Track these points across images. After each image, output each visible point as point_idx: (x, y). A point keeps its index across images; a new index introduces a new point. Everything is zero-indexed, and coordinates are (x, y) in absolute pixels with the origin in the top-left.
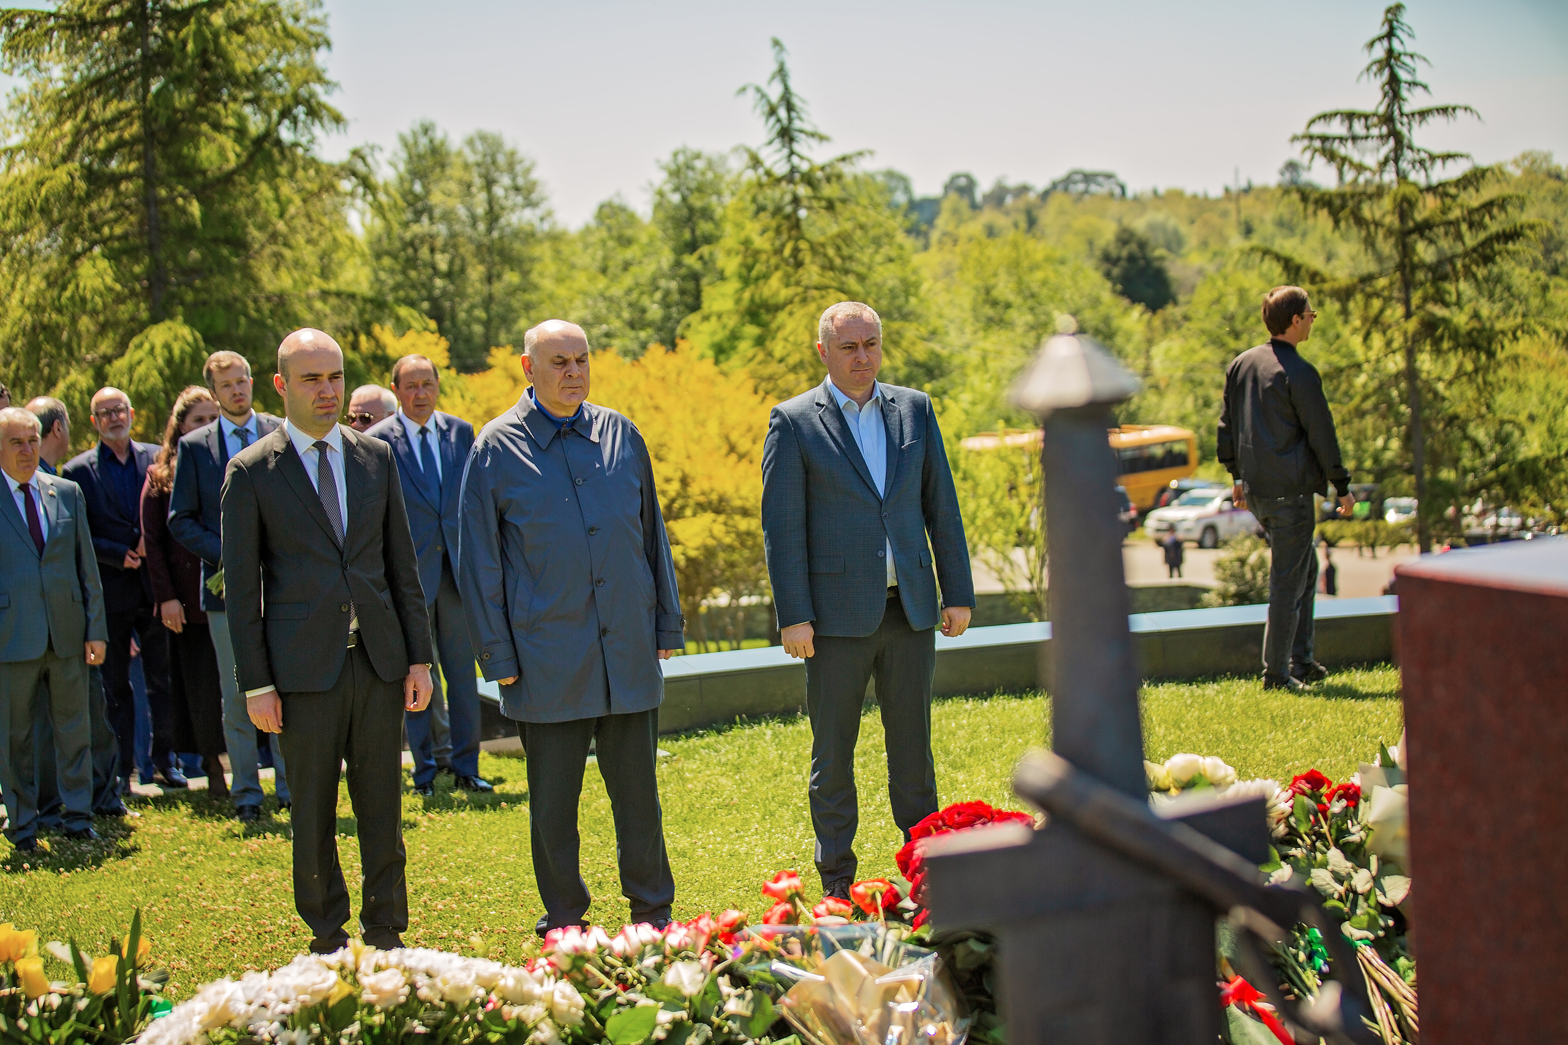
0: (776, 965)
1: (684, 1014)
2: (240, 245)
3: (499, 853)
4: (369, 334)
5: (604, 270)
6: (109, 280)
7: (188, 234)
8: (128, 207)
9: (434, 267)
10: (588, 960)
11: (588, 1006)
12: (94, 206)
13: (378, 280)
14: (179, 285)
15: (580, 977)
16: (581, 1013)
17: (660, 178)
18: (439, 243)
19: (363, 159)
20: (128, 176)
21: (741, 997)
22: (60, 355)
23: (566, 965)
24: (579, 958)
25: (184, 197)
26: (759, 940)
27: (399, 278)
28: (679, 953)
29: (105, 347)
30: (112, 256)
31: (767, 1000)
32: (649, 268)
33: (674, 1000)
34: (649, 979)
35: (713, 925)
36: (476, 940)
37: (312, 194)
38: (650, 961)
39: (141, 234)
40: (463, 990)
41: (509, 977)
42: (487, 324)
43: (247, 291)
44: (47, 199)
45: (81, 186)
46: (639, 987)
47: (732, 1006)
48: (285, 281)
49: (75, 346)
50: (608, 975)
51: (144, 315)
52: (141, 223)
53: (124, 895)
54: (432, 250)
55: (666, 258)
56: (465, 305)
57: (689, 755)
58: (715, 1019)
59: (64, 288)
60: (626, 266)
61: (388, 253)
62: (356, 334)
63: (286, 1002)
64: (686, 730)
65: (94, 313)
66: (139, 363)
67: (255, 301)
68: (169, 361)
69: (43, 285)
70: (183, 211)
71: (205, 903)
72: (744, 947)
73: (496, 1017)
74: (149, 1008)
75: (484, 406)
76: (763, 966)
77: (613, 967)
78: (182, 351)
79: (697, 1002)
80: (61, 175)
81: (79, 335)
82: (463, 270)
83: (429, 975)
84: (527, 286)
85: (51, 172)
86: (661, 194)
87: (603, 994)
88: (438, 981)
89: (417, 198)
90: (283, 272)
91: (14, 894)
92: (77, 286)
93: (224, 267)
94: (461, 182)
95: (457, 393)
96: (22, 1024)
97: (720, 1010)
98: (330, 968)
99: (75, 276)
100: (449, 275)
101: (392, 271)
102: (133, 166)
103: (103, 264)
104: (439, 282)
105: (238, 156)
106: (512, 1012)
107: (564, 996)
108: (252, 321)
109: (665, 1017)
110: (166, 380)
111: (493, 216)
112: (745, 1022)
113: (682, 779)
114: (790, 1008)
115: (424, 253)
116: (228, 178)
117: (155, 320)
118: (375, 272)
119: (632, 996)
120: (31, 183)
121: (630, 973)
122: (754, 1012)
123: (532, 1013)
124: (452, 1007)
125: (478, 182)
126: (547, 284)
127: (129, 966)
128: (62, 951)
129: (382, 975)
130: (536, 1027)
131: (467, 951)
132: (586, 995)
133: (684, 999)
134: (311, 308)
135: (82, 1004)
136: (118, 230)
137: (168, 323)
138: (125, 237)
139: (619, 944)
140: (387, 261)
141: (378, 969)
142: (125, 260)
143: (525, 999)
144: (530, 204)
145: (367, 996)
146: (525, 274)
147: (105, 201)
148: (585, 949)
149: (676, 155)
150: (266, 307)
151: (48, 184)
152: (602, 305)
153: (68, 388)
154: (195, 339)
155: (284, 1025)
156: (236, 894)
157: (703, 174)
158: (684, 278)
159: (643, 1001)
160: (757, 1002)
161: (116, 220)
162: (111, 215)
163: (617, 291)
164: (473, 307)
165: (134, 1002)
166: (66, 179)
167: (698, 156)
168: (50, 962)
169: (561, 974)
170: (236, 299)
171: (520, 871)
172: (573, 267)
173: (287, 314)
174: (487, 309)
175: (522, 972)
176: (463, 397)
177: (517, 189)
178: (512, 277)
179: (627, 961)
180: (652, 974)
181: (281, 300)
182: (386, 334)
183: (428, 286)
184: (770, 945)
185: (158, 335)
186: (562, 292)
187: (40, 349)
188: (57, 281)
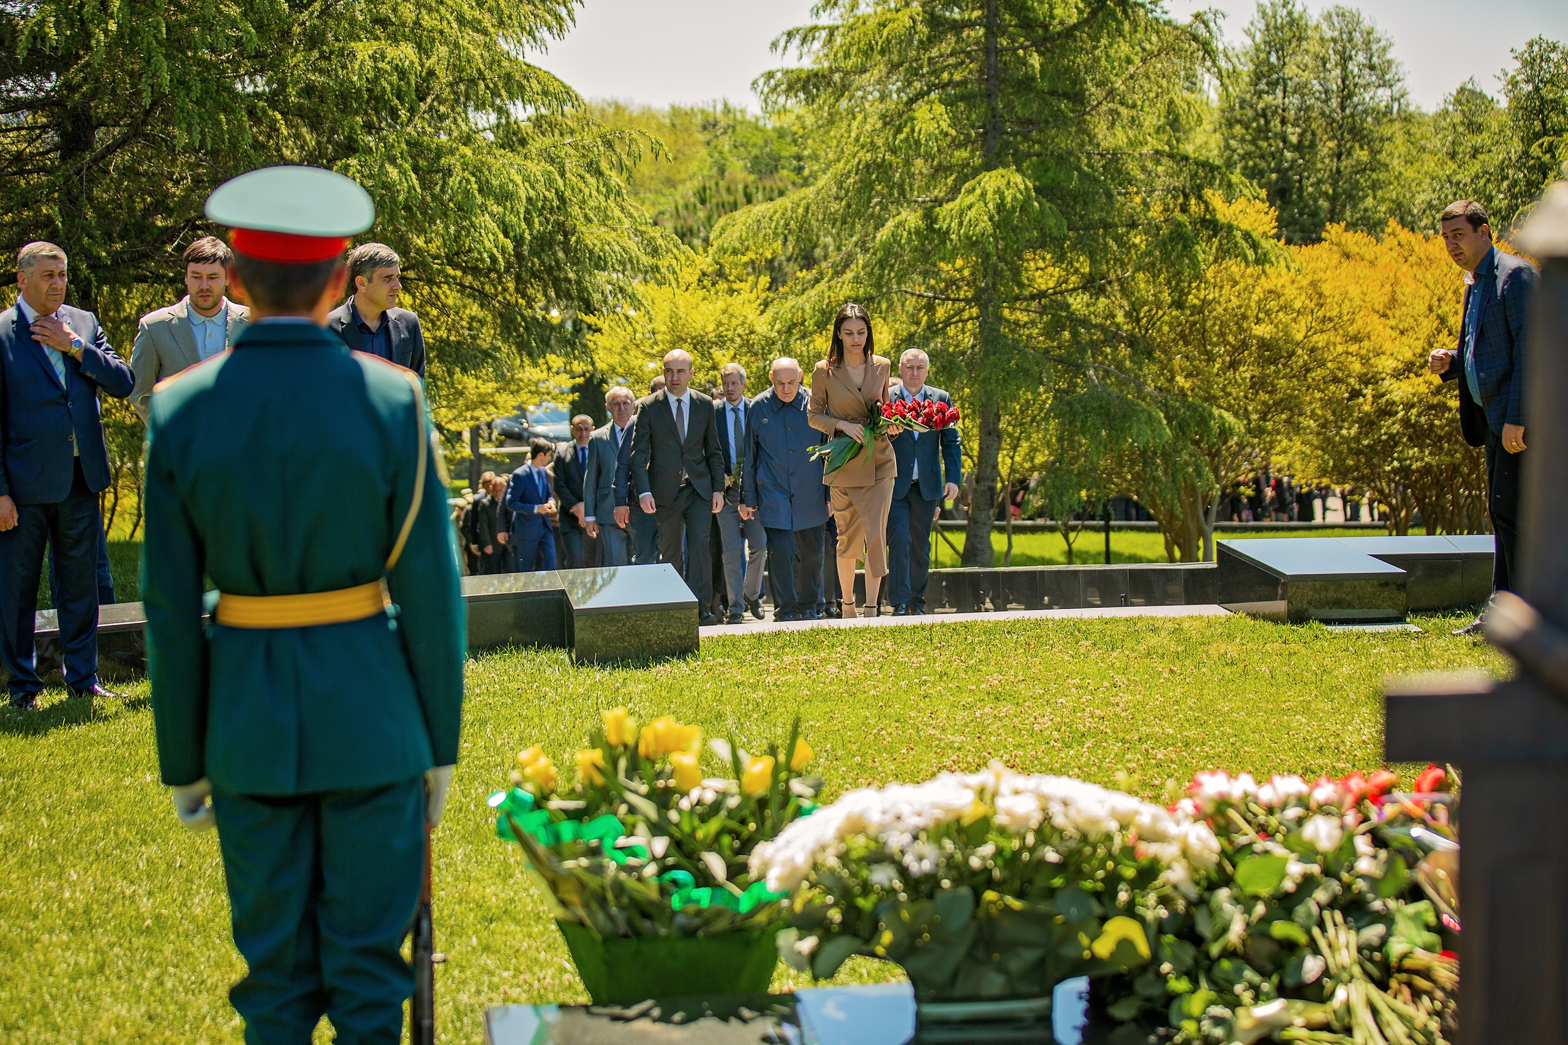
0: (1417, 831)
1: (1315, 869)
2: (1078, 98)
3: (1232, 710)
4: (1200, 197)
5: (1453, 156)
6: (944, 125)
7: (1026, 84)
8: (968, 54)
9: (1285, 140)
10: (1231, 805)
11: (1223, 853)
12: (934, 52)
13: (1227, 147)
14: (1015, 134)
15: (1222, 821)
16: (1215, 858)
17: (1514, 67)
18: (1291, 115)
19: (1206, 24)
20: (970, 24)
21: (1375, 857)
22: (891, 195)
23: (1209, 808)
24: (1223, 803)
25: (1025, 48)
26: (1409, 804)
27: (1250, 148)
28: (1323, 809)
29: (939, 192)
30: (949, 102)
31: (1400, 864)
32: (1497, 157)
33: (1308, 853)
34: (1289, 830)
35: (1363, 785)
36: (1121, 776)
37: (1152, 55)
38: (1293, 812)
39: (980, 81)
40: (1095, 822)
41: (1146, 813)
42: (1333, 199)
43: (1082, 145)
44: (888, 41)
45: (923, 29)
46: (1279, 837)
47: (1364, 865)
48: (1119, 138)
49: (907, 187)
50: (1249, 823)
51: (978, 161)
52: (981, 71)
53: (857, 716)
54: (1283, 122)
55: (1516, 147)
56: (1313, 180)
57: (1441, 633)
58: (1345, 876)
59: (899, 130)
60: (1475, 152)
61: (1240, 122)
62: (1186, 197)
63: (919, 815)
64: (1445, 609)
65: (928, 157)
66: (970, 207)
67: (1089, 156)
68: (1001, 207)
69: (879, 125)
70: (1024, 62)
71: (932, 732)
72: (1389, 810)
73: (1129, 852)
74: (799, 812)
75: (1309, 278)
76: (1403, 830)
77: (1256, 815)
78: (1014, 198)
79: (1330, 858)
80: (904, 19)
81: (912, 176)
82: (1313, 145)
83: (1065, 804)
84: (1375, 165)
85: (894, 15)
86: (1514, 84)
87: (1242, 840)
88: (1072, 812)
89: (1272, 68)
90: (1119, 132)
91: (750, 707)
92: (913, 130)
93: (1059, 119)
94: (1316, 56)
95: (1283, 264)
96: (673, 815)
97: (1351, 868)
98: (967, 787)
99: (912, 119)
100: (1298, 148)
101: (1243, 140)
102: (976, 14)
103: (939, 109)
104: (1288, 155)
105: (1080, 12)
106: (1149, 850)
107: (1199, 839)
108: (1083, 175)
109: (1296, 869)
110: (996, 226)
111: (1346, 94)
112: (1374, 882)
113: (1427, 655)
114: (1427, 875)
115: (1276, 124)
116: (1069, 32)
117: (988, 167)
118: (1226, 140)
119: (1269, 845)
120: (872, 23)
121: (1273, 821)
122: (1386, 873)
123: (1167, 852)
124: (1084, 838)
125: (1334, 58)
126: (1396, 164)
127: (785, 771)
128: (721, 749)
129: (1019, 798)
130: (1169, 867)
131: (1110, 785)
132: (1223, 840)
133: (1317, 853)
134: (1143, 169)
135: (733, 802)
136: (957, 77)
137: (1001, 170)
138: (964, 83)
139: (1266, 794)
140: (1238, 129)
141: (1017, 792)
142: (962, 106)
143: (1159, 838)
144: (1385, 84)
145: (1001, 819)
146: (1374, 153)
147: (948, 44)
148: (1229, 795)
149: (1531, 46)
150: (1099, 164)
151: (890, 26)
152: (1449, 190)
153: (897, 227)
154: (1026, 187)
155: (916, 838)
156: (966, 725)
157: (1557, 66)
158: (1531, 169)
159: (1278, 850)
160: (1390, 864)
161: (956, 66)
162: (952, 61)
163: (1464, 177)
164: (1320, 182)
165: (784, 804)
166: (908, 23)
167: (1554, 48)
168: (706, 758)
169: (1200, 815)
170: (1070, 153)
171: (1246, 728)
172: (1423, 149)
173: (1119, 172)
174: (1335, 185)
175: (1160, 811)
176: (1288, 268)
177: (1372, 68)
178: (1362, 155)
179: (1270, 810)
180: (1293, 826)
181: (1114, 158)
182: (1215, 197)
183: (1278, 156)
184: (1418, 812)
185: (992, 181)
186: (1410, 173)
187: (873, 189)
188: (893, 121)
